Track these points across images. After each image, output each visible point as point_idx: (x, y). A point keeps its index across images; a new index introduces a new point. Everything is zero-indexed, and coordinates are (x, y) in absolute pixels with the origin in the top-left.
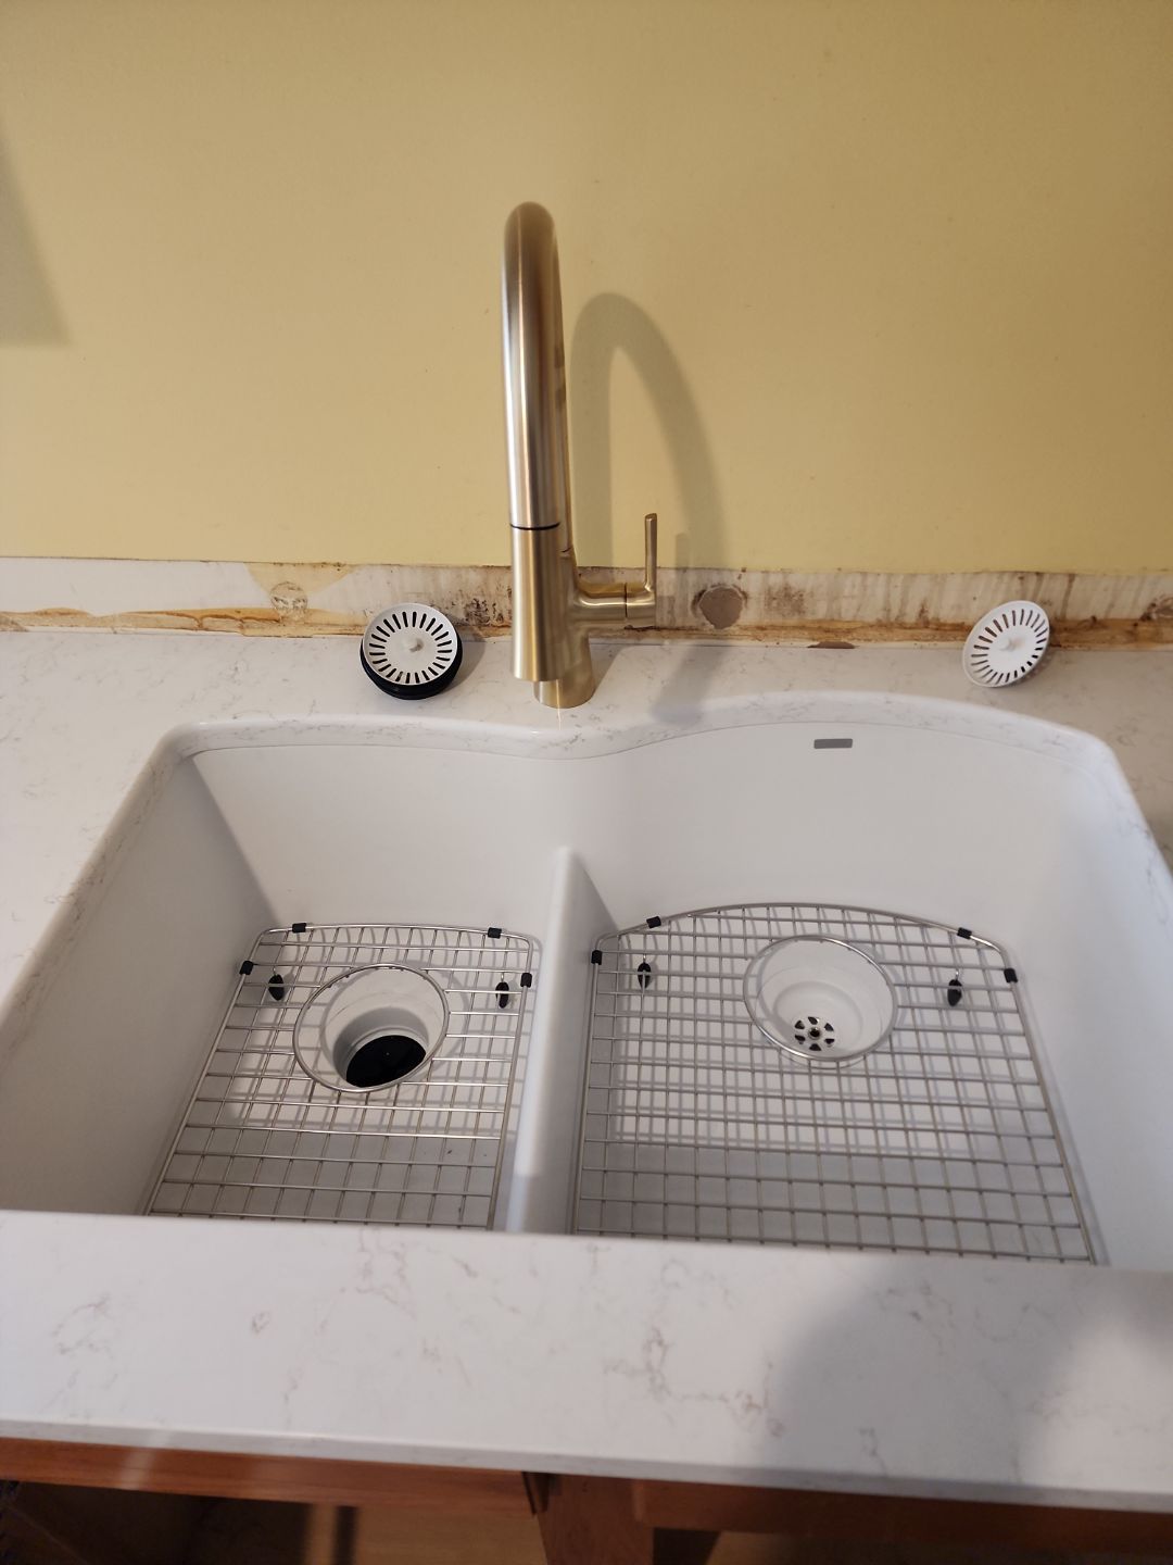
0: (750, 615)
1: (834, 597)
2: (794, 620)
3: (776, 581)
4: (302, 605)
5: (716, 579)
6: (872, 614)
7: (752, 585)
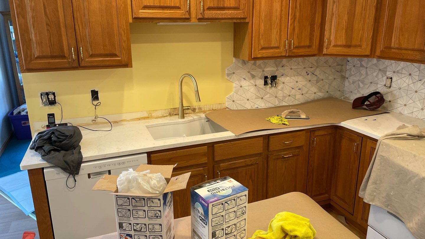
0: (197, 111)
1: (204, 108)
2: (201, 111)
3: (199, 107)
4: (151, 116)
5: (193, 107)
6: (208, 109)
7: (197, 107)
